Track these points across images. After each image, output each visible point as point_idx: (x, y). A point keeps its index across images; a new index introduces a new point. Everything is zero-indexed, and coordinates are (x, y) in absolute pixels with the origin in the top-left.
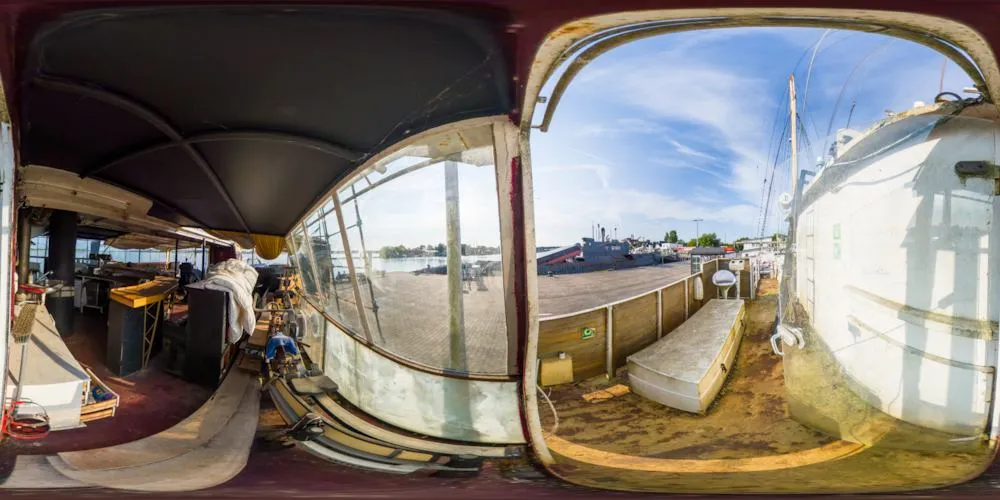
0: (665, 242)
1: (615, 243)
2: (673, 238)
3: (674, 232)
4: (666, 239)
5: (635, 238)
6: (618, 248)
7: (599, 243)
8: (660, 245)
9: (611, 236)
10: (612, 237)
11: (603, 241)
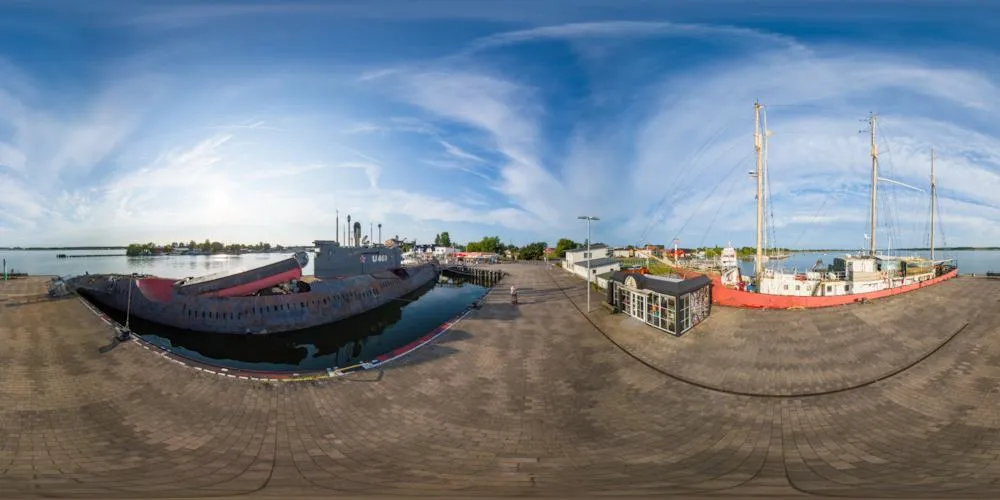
0: (437, 245)
1: (378, 250)
2: (444, 240)
3: (446, 234)
4: (437, 240)
5: (400, 239)
6: (382, 258)
7: (350, 250)
8: (433, 249)
9: (373, 237)
10: (374, 240)
11: (357, 247)
